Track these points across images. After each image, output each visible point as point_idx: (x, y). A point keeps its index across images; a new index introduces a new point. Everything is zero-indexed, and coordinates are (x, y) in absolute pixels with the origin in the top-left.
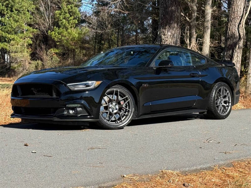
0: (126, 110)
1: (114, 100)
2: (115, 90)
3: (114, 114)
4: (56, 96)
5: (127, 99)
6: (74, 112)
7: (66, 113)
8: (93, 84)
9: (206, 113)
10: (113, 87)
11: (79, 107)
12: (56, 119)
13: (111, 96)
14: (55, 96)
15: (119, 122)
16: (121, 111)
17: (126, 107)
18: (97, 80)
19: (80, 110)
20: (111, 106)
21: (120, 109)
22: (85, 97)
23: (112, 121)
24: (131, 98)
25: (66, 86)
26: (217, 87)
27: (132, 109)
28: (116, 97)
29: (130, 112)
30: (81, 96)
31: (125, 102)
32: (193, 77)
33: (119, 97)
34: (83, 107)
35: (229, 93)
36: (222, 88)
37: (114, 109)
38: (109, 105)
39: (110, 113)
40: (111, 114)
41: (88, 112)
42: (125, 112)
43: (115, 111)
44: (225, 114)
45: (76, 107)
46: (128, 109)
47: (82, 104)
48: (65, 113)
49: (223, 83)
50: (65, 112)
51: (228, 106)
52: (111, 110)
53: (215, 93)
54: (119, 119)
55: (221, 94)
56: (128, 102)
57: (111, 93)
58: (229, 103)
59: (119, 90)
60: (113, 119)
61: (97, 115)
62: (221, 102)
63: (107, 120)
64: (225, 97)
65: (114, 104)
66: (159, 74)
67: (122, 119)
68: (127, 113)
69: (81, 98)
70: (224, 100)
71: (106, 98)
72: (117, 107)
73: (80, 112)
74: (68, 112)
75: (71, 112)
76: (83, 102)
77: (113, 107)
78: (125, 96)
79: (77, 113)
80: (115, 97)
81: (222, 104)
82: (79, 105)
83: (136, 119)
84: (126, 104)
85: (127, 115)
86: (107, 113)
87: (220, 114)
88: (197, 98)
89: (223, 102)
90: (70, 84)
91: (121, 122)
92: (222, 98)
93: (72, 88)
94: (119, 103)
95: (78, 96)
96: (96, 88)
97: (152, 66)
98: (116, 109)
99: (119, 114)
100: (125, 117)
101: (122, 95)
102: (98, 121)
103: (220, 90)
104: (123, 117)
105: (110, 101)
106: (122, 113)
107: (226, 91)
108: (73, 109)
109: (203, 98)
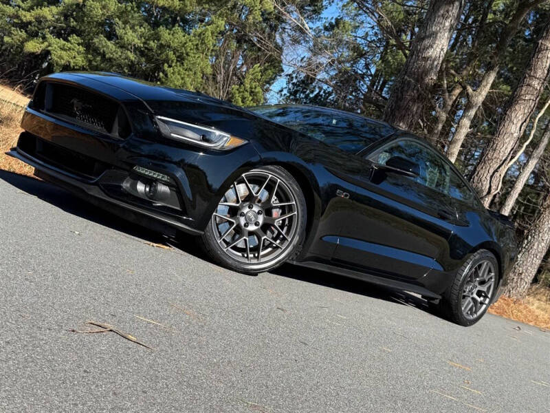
0: (279, 233)
1: (259, 201)
2: (270, 176)
3: (246, 233)
4: (120, 135)
5: (290, 209)
6: (148, 189)
7: (128, 185)
8: (223, 140)
9: (437, 302)
10: (270, 167)
11: (165, 184)
12: (95, 192)
13: (257, 188)
14: (115, 134)
15: (251, 256)
16: (266, 233)
17: (282, 227)
18: (234, 132)
19: (164, 193)
20: (246, 210)
21: (266, 227)
22: (191, 166)
23: (235, 248)
24: (302, 210)
25: (152, 117)
26: (477, 257)
27: (294, 239)
28: (266, 194)
29: (286, 243)
30: (182, 161)
31: (283, 214)
32: (443, 218)
33: (274, 198)
34: (175, 185)
35: (493, 278)
36: (486, 263)
37: (251, 220)
38: (243, 207)
39: (239, 226)
40: (239, 231)
41: (182, 203)
42: (275, 239)
43: (252, 228)
44: (471, 317)
45: (156, 180)
46: (283, 233)
47: (173, 177)
48: (126, 185)
49: (490, 255)
50: (127, 182)
51: (482, 303)
52: (242, 221)
53: (470, 269)
54: (256, 249)
55: (480, 275)
56: (291, 219)
57: (258, 181)
58: (486, 297)
59: (279, 180)
60: (240, 244)
61: (204, 221)
62: (472, 290)
63: (224, 240)
64: (482, 283)
65: (256, 209)
66: (378, 184)
67: (262, 253)
68: (278, 241)
69: (181, 164)
70: (480, 288)
71: (242, 189)
72: (261, 219)
73: (163, 197)
74: (134, 186)
75: (141, 187)
76: (180, 174)
77: (249, 214)
78: (288, 200)
79: (154, 195)
80: (263, 195)
81: (472, 294)
82: (166, 178)
83: (295, 263)
84: (284, 221)
85: (277, 247)
86: (231, 224)
87: (464, 313)
88: (432, 264)
89: (475, 291)
90: (163, 118)
91: (257, 258)
92: (477, 284)
93: (165, 129)
94: (268, 211)
95: (176, 155)
96: (223, 152)
97: (370, 160)
98: (256, 224)
99: (259, 239)
100: (270, 249)
101: (283, 196)
102: (200, 236)
103: (480, 266)
104: (265, 248)
105: (250, 199)
106: (267, 237)
107: (490, 271)
108: (149, 181)
109: (445, 270)
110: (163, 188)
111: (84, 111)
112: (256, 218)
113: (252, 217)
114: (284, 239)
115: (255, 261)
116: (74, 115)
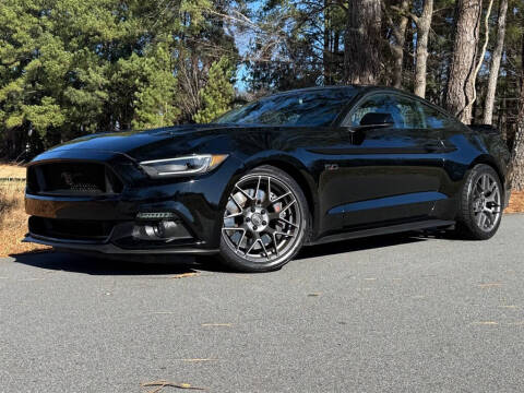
0: (287, 224)
1: (259, 202)
2: (260, 177)
3: (258, 236)
4: (115, 191)
5: (289, 198)
6: (156, 230)
7: (138, 233)
8: (206, 161)
9: (453, 228)
10: (257, 169)
11: (170, 220)
12: (112, 250)
13: (252, 191)
14: (110, 192)
15: (270, 253)
16: (275, 228)
17: (287, 218)
18: (214, 152)
19: (172, 228)
20: (250, 215)
21: (273, 223)
22: (187, 194)
23: (254, 252)
24: (300, 196)
25: (137, 166)
26: (475, 173)
27: (301, 224)
28: (262, 193)
29: (296, 231)
30: (178, 192)
31: (284, 206)
32: (430, 151)
33: (271, 194)
34: (178, 218)
35: (497, 186)
36: (485, 176)
37: (257, 222)
38: (246, 213)
39: (249, 232)
40: (250, 235)
41: (191, 232)
42: (285, 231)
43: (261, 228)
44: (489, 230)
45: (161, 220)
46: (291, 222)
47: (174, 211)
48: (136, 233)
49: (487, 167)
50: (136, 230)
51: (494, 213)
52: (250, 225)
53: (473, 186)
54: (271, 246)
55: (484, 188)
56: (292, 207)
57: (251, 185)
58: (496, 206)
59: (269, 178)
60: (256, 246)
61: (215, 240)
62: (481, 206)
63: (241, 249)
64: (488, 195)
65: (258, 211)
66: (360, 144)
67: (278, 248)
68: (289, 232)
69: (177, 197)
70: (487, 200)
71: (240, 197)
72: (266, 218)
73: (172, 232)
74: (143, 232)
75: (150, 231)
76: (179, 207)
77: (255, 217)
78: (285, 192)
79: (163, 233)
80: (260, 195)
81: (483, 208)
82: (168, 215)
83: (311, 244)
84: (287, 211)
85: (290, 237)
86: (241, 232)
87: (482, 229)
88: (436, 196)
89: (484, 204)
90: (146, 162)
91: (276, 253)
92: (483, 197)
93: (151, 172)
94: (269, 208)
95: (170, 190)
96: (211, 173)
97: (346, 126)
98: (264, 223)
99: (271, 235)
100: (284, 241)
101: (278, 190)
102: (218, 254)
103: (480, 181)
104: (279, 241)
105: (249, 204)
106: (277, 232)
107: (491, 182)
108: (155, 223)
109: (449, 196)
110: (169, 225)
111: (76, 181)
112: (261, 218)
113: (258, 219)
114: (293, 228)
115: (275, 257)
116: (69, 187)
